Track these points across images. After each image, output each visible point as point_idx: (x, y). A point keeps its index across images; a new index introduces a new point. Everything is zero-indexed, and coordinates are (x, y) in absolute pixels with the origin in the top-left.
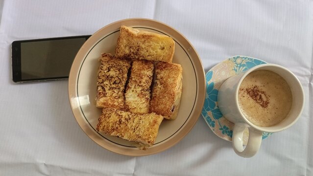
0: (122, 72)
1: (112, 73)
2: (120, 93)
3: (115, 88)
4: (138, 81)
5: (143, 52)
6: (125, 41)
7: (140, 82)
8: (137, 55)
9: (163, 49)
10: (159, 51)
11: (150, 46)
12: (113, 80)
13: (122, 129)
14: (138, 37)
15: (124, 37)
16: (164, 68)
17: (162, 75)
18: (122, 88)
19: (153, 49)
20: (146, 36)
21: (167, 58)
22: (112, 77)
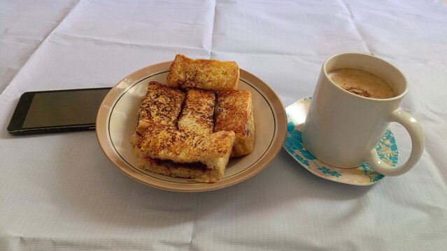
0: (175, 100)
1: (161, 99)
2: (170, 123)
3: (165, 116)
4: (196, 109)
5: (201, 78)
6: (179, 67)
7: (199, 109)
8: (193, 80)
9: (225, 74)
10: (222, 76)
11: (210, 71)
12: (163, 107)
13: (177, 147)
14: (196, 62)
15: (179, 63)
16: (229, 94)
17: (227, 101)
18: (174, 118)
19: (214, 74)
20: (205, 61)
21: (231, 83)
22: (161, 103)
